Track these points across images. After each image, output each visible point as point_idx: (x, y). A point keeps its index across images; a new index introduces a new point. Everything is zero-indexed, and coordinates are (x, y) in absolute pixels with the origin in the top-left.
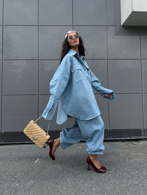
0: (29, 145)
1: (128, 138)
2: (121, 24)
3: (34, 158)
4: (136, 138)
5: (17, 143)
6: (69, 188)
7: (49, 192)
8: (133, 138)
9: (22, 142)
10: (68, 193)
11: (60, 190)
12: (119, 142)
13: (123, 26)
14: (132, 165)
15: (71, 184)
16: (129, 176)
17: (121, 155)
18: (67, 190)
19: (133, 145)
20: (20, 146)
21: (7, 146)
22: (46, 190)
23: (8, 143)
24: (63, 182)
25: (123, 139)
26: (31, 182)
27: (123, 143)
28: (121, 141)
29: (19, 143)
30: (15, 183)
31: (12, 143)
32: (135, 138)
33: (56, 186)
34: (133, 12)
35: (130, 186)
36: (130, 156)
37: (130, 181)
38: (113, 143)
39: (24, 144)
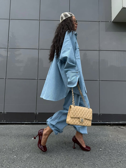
0: (27, 125)
1: (117, 123)
2: (111, 20)
3: (31, 136)
4: (124, 123)
5: (17, 123)
6: (63, 161)
7: (43, 162)
8: (121, 123)
9: (21, 123)
10: (62, 165)
11: (54, 162)
12: (108, 126)
13: (113, 22)
14: (121, 144)
15: (65, 158)
16: (119, 154)
17: (111, 136)
18: (61, 162)
19: (121, 129)
20: (20, 125)
21: (8, 126)
22: (41, 161)
23: (9, 122)
24: (57, 156)
25: (112, 123)
26: (27, 155)
27: (111, 127)
28: (110, 125)
29: (19, 123)
30: (13, 155)
31: (13, 122)
32: (122, 123)
33: (51, 158)
34: (123, 8)
35: (120, 162)
36: (119, 138)
37: (119, 158)
38: (103, 127)
39: (23, 124)
